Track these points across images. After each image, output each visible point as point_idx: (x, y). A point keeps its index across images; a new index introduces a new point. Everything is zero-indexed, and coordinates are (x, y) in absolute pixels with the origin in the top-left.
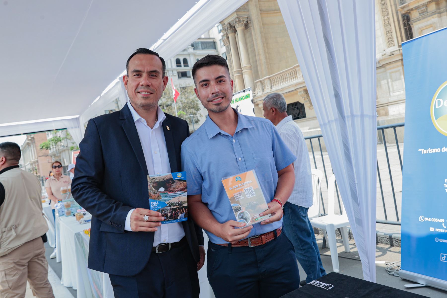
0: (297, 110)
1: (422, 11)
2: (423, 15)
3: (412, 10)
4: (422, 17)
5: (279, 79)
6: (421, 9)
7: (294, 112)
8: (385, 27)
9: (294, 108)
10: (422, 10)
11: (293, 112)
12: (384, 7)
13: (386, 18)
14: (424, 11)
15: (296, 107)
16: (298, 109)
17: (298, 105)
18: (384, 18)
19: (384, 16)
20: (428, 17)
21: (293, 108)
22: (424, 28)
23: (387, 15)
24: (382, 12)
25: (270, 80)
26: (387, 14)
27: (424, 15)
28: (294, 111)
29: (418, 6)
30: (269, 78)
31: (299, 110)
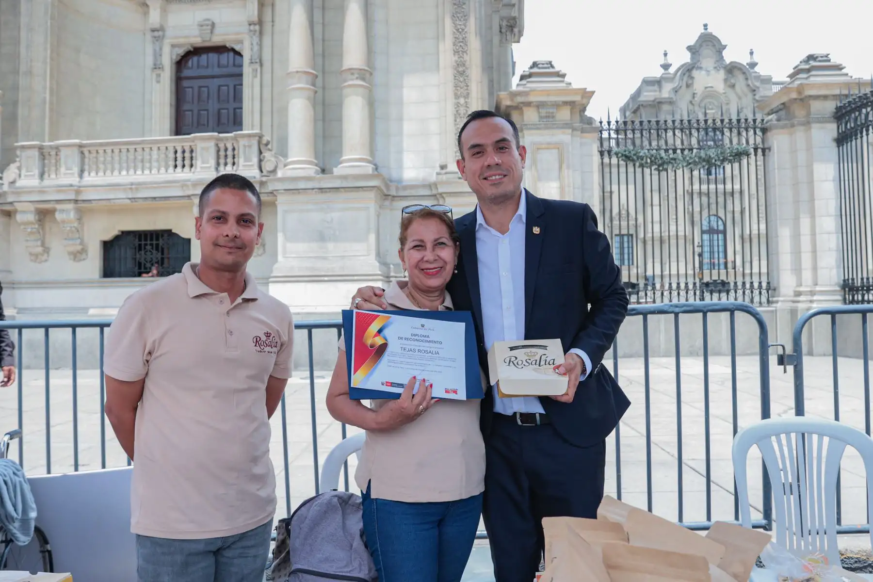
0: (154, 252)
1: (548, 115)
2: (546, 121)
3: (529, 104)
4: (545, 124)
5: (117, 158)
6: (548, 110)
7: (140, 254)
8: (455, 117)
9: (146, 245)
10: (549, 113)
11: (138, 256)
12: (462, 79)
13: (462, 101)
14: (551, 115)
15: (152, 245)
16: (157, 249)
17: (161, 240)
18: (457, 101)
19: (459, 97)
20: (554, 128)
21: (140, 245)
22: (543, 146)
23: (464, 96)
24: (456, 86)
25: (82, 153)
26: (465, 94)
27: (549, 121)
28: (143, 252)
29: (545, 102)
30: (81, 146)
31: (163, 254)
